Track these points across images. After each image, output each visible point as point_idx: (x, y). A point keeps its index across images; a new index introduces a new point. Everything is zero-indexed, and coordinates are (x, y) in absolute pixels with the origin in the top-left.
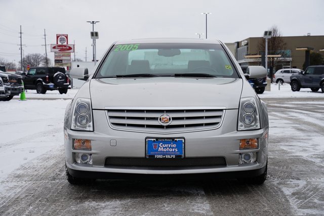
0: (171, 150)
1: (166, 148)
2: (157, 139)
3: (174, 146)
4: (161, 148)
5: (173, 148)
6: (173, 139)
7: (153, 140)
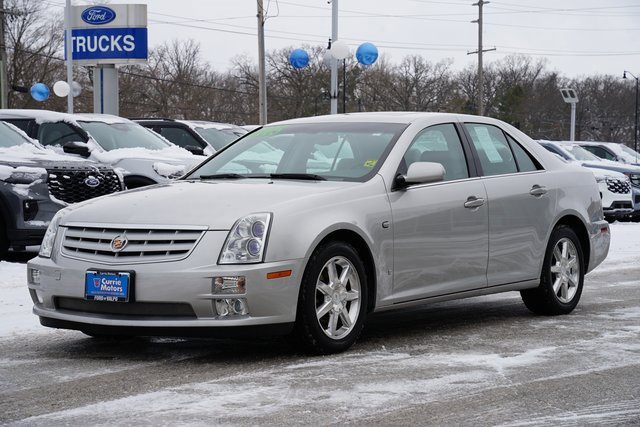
0: (115, 289)
1: (109, 285)
2: (99, 271)
3: (119, 283)
4: (105, 285)
5: (117, 286)
6: (117, 272)
7: (94, 272)
